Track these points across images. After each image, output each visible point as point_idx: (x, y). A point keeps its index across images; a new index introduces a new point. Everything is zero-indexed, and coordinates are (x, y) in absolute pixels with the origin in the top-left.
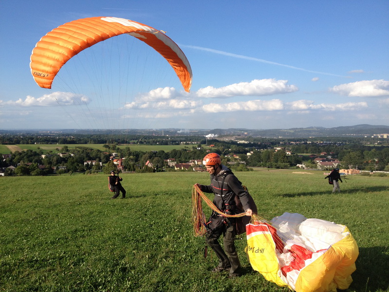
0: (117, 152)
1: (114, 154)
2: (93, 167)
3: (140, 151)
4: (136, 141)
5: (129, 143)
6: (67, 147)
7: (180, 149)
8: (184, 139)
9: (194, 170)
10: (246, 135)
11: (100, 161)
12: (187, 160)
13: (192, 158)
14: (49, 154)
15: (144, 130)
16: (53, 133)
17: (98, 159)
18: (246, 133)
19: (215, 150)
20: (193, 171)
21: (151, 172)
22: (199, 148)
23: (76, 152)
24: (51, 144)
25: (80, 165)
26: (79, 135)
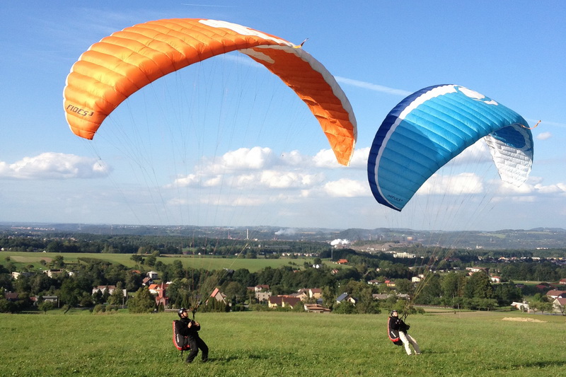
0: (158, 270)
1: (150, 274)
2: (109, 298)
3: (201, 270)
4: (194, 250)
5: (182, 253)
6: (62, 258)
7: (280, 268)
8: (287, 247)
9: (306, 308)
10: (410, 242)
11: (123, 286)
12: (292, 289)
13: (303, 284)
14: (26, 270)
15: (209, 228)
16: (38, 231)
17: (119, 283)
18: (410, 238)
19: (349, 269)
20: (304, 311)
21: (222, 311)
22: (317, 267)
23: (78, 268)
24: (32, 251)
25: (84, 293)
26: (87, 236)
